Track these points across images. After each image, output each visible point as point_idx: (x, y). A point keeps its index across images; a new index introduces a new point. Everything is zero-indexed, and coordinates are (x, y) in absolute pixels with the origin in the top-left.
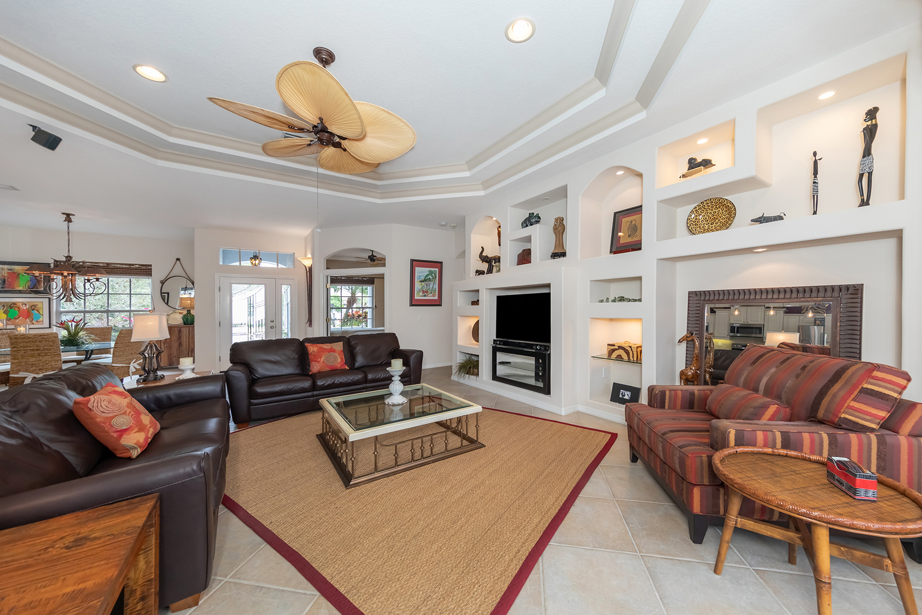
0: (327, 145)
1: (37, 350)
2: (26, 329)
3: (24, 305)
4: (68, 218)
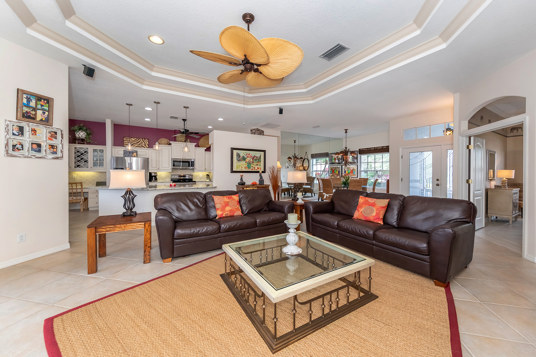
0: (250, 71)
4: (346, 131)
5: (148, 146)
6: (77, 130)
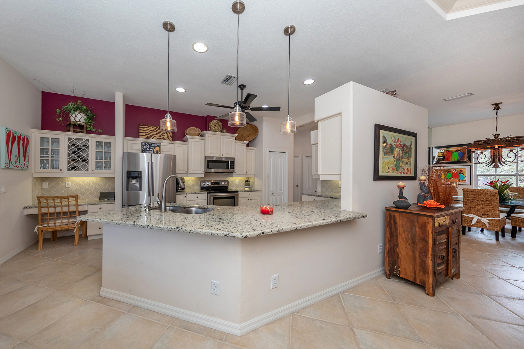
1: (481, 201)
2: (457, 185)
3: (455, 170)
4: (497, 106)
5: (171, 139)
6: (72, 110)
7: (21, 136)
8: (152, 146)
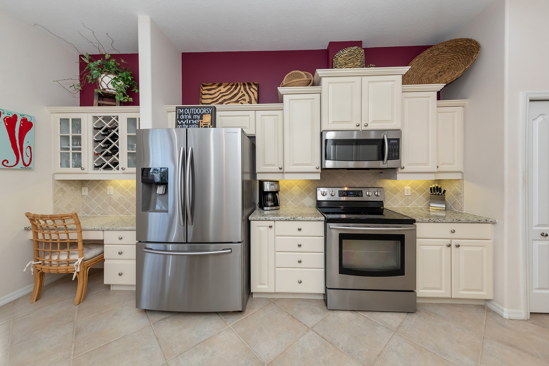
6: (95, 70)
7: (15, 117)
8: (197, 114)
